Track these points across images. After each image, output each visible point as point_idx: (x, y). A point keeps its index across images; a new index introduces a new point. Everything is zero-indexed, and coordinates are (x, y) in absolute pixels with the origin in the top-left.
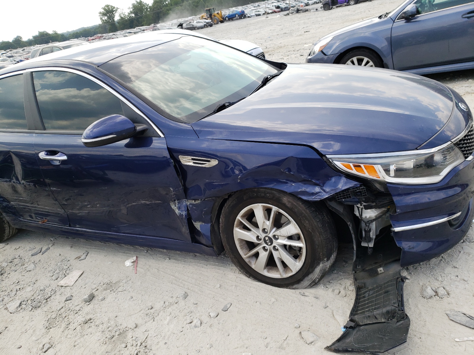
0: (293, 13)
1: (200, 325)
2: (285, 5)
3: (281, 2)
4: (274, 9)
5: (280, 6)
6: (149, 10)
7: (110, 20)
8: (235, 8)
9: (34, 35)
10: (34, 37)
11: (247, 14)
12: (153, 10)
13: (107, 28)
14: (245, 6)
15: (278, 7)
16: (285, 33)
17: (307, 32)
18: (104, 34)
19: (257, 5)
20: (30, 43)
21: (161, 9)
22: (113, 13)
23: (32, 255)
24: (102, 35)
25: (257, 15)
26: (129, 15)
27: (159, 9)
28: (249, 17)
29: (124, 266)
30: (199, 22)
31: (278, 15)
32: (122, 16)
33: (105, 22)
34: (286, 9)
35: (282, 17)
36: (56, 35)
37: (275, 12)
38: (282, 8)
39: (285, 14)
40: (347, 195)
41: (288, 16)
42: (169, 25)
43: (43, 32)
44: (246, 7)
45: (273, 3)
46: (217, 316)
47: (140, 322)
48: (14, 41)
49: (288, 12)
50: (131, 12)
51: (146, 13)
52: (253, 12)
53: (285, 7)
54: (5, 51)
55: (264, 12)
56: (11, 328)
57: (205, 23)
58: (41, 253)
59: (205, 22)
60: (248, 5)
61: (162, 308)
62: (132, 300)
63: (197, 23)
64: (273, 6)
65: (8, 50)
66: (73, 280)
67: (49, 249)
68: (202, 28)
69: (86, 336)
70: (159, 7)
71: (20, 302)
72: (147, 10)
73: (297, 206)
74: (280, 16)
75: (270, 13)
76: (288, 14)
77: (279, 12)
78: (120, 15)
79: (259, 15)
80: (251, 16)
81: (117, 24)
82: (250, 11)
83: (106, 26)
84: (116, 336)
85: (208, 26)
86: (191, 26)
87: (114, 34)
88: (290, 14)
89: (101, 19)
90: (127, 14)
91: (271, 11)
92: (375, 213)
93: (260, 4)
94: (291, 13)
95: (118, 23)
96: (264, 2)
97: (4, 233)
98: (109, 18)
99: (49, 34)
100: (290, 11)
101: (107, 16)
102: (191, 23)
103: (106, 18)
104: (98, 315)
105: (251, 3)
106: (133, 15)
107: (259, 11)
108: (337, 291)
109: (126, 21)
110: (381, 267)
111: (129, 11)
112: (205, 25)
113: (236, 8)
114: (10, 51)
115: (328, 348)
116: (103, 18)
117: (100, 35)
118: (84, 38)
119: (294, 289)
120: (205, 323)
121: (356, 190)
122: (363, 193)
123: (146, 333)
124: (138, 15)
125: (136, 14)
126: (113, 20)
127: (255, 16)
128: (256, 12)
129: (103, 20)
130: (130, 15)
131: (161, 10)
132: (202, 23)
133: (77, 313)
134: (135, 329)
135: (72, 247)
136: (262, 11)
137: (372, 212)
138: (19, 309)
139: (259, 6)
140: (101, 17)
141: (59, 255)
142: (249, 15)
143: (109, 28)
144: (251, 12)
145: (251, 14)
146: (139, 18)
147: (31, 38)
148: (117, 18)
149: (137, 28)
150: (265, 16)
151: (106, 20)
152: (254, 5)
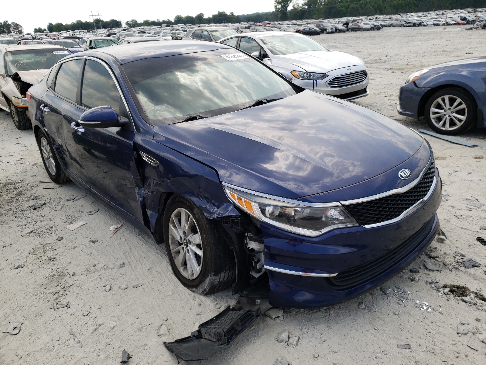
0: (478, 28)
1: (108, 290)
2: (474, 17)
3: (471, 13)
4: (459, 20)
5: (467, 18)
6: (323, 4)
7: (284, 9)
8: (414, 13)
9: (214, 14)
10: (214, 16)
11: (423, 23)
12: (327, 5)
13: (279, 16)
14: (427, 12)
15: (464, 19)
16: (445, 51)
17: (469, 53)
18: (272, 22)
19: (441, 13)
20: (209, 21)
21: (335, 4)
22: (287, 3)
23: (67, 200)
24: (269, 23)
25: (434, 25)
26: (302, 6)
27: (332, 5)
28: (425, 26)
29: (109, 229)
30: (367, 24)
31: (458, 28)
32: (296, 6)
33: (277, 10)
34: (473, 22)
35: (463, 30)
36: (232, 16)
37: (459, 24)
38: (469, 20)
39: (468, 28)
40: (228, 221)
41: (470, 31)
42: (336, 22)
43: (223, 13)
44: (427, 14)
45: (461, 13)
46: (125, 289)
47: (79, 272)
48: (196, 17)
49: (471, 26)
50: (305, 4)
51: (319, 6)
52: (431, 21)
53: (472, 19)
54: (185, 25)
55: (445, 23)
56: (13, 246)
57: (373, 26)
58: (73, 201)
59: (373, 24)
60: (430, 12)
61: (100, 269)
62: (90, 255)
63: (364, 24)
64: (458, 17)
65: (188, 25)
66: (75, 227)
67: (80, 198)
68: (367, 30)
69: (42, 269)
70: (333, 3)
71: (32, 230)
72: (321, 4)
73: (202, 219)
74: (461, 30)
75: (451, 25)
76: (471, 29)
77: (464, 24)
78: (294, 6)
79: (438, 25)
80: (428, 25)
81: (288, 13)
82: (428, 19)
83: (278, 14)
84: (56, 276)
85: (375, 29)
86: (357, 27)
87: (280, 24)
88: (473, 29)
89: (275, 7)
90: (300, 5)
91: (454, 22)
92: (258, 246)
93: (444, 13)
94: (475, 28)
95: (290, 12)
96: (451, 11)
97: (60, 177)
98: (283, 7)
99: (227, 15)
100: (475, 26)
101: (282, 5)
102: (358, 24)
103: (280, 6)
104: (62, 257)
105: (435, 10)
106: (306, 7)
107: (438, 21)
108: (218, 306)
109: (298, 12)
110: (259, 299)
111: (303, 2)
112: (372, 27)
113: (416, 13)
114: (189, 25)
115: (165, 343)
116: (278, 7)
117: (267, 22)
118: (253, 22)
119: (192, 291)
120: (113, 290)
121: (235, 219)
122: (239, 224)
123: (75, 282)
124: (311, 8)
125: (309, 6)
126: (286, 9)
127: (433, 25)
128: (435, 21)
129: (277, 8)
130: (304, 7)
131: (335, 6)
132: (369, 25)
133: (52, 251)
134: (72, 276)
135: (93, 203)
136: (443, 21)
137: (255, 245)
138: (28, 235)
139: (443, 14)
140: (276, 5)
141: (81, 205)
142: (425, 24)
143: (280, 17)
144: (429, 21)
145: (428, 23)
146: (311, 11)
147: (211, 16)
148: (290, 8)
149: (305, 20)
150: (443, 27)
151: (279, 9)
152: (438, 13)
